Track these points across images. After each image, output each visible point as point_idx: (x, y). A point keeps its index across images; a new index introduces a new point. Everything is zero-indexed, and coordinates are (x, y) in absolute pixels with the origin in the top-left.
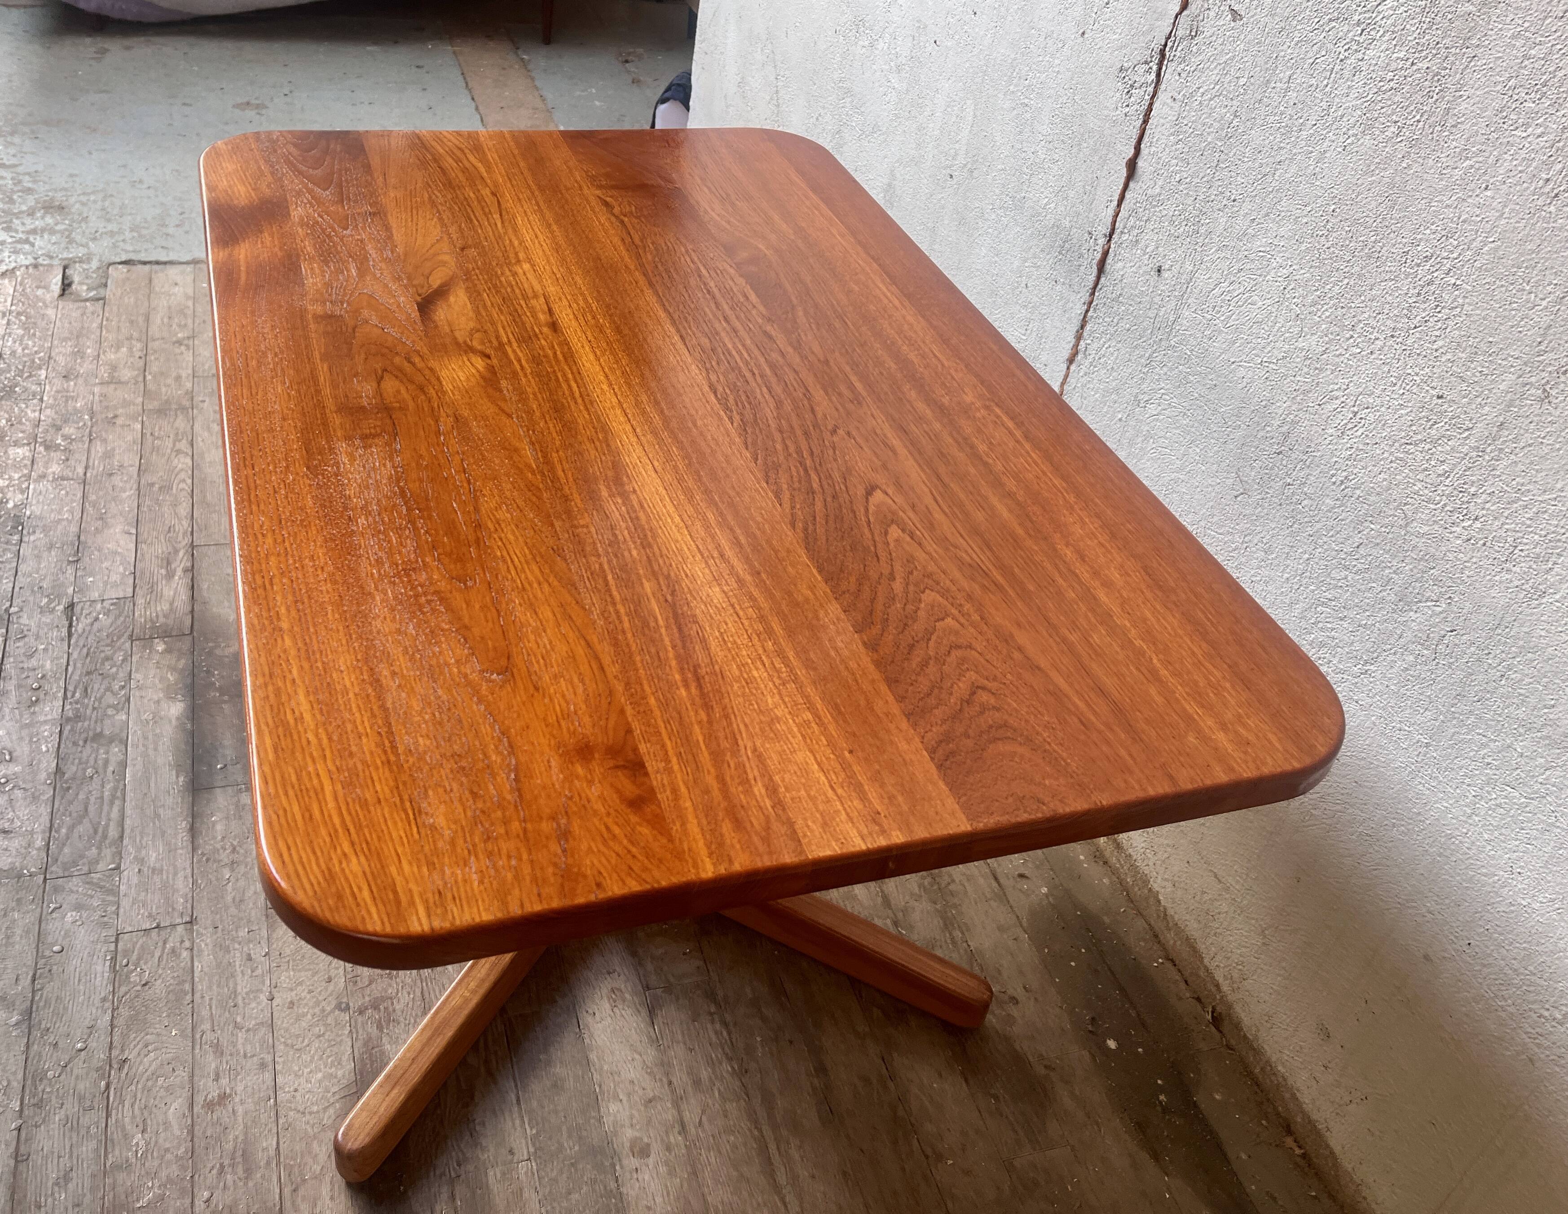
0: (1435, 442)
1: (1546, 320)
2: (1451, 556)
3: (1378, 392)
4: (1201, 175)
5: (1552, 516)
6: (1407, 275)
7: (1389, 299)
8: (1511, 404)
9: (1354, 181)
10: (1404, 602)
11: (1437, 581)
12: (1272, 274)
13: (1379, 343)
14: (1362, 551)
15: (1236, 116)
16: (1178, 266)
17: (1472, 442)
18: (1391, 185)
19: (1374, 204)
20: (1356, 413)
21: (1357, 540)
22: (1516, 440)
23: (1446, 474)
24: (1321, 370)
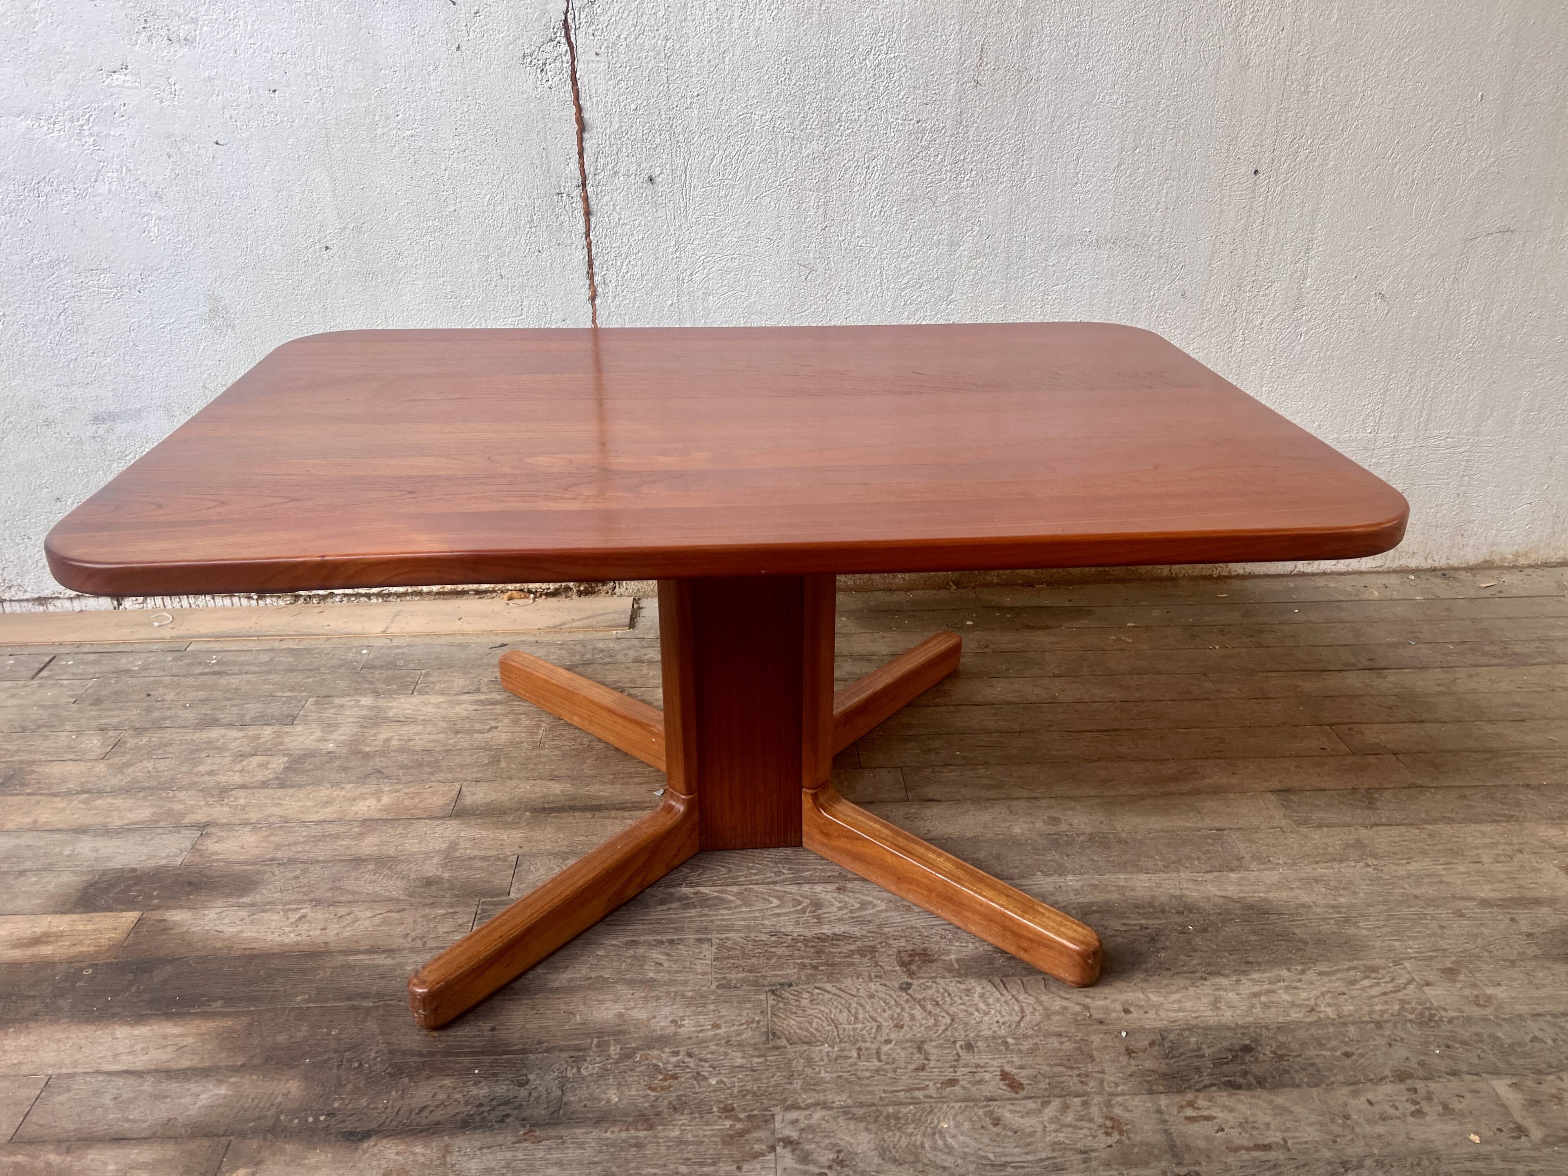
0: (928, 148)
1: (957, 46)
2: (967, 200)
3: (877, 145)
4: (656, 95)
5: (1010, 139)
6: (861, 70)
7: (856, 89)
8: (960, 99)
9: (792, 35)
10: (953, 244)
11: (967, 220)
12: (758, 123)
13: (863, 117)
14: (914, 239)
15: (667, 40)
16: (668, 166)
17: (949, 133)
18: (821, 24)
19: (814, 42)
20: (868, 167)
21: (908, 236)
22: (972, 115)
23: (943, 160)
24: (829, 158)
